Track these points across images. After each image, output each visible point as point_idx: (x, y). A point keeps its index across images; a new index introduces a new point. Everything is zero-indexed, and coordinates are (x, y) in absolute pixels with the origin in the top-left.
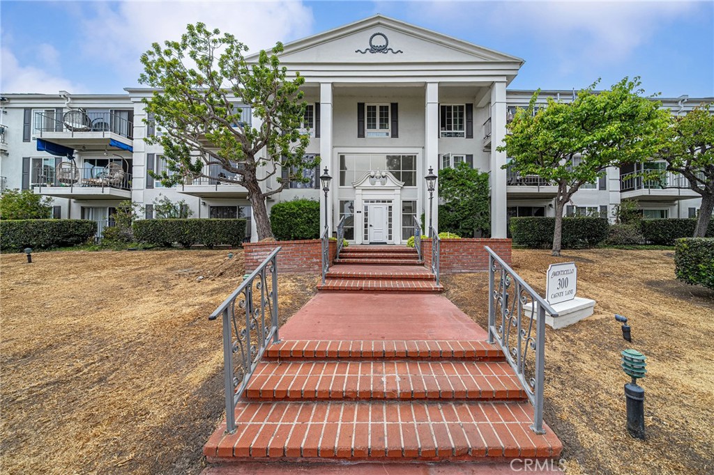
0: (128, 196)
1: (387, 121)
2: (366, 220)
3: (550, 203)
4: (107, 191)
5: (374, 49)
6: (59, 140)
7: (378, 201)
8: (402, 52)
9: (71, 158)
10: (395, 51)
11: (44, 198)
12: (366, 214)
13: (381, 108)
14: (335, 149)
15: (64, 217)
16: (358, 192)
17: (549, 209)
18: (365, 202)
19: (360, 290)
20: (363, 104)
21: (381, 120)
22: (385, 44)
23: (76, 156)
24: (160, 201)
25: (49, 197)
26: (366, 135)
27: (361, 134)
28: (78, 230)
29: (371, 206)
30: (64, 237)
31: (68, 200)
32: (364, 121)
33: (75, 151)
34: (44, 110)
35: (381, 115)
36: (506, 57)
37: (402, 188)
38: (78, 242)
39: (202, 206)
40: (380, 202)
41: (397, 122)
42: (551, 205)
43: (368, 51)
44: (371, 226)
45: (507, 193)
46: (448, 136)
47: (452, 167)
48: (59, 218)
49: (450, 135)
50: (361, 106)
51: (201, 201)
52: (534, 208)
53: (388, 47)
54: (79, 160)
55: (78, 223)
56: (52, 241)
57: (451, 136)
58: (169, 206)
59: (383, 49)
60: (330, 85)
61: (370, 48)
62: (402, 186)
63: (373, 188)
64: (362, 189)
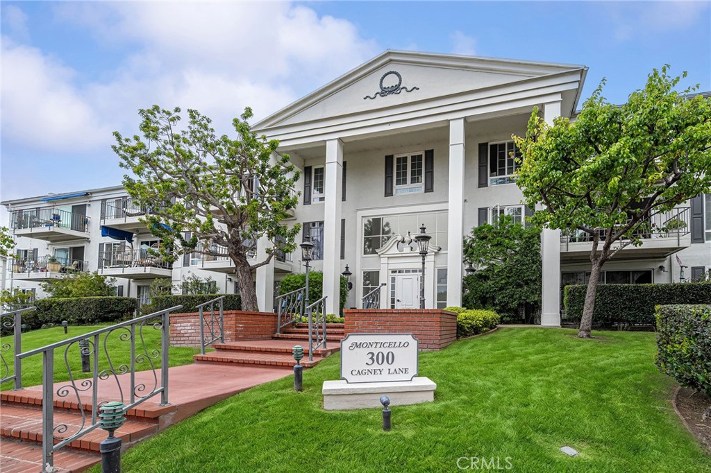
0: (169, 275)
1: (420, 173)
2: (393, 293)
3: (660, 264)
4: (149, 270)
5: (385, 92)
6: (119, 225)
7: (407, 271)
8: (418, 89)
9: (131, 241)
10: (409, 89)
11: (109, 278)
12: (393, 287)
13: (413, 158)
14: (359, 212)
15: (125, 295)
16: (384, 260)
17: (659, 273)
18: (392, 272)
19: (231, 363)
20: (392, 157)
21: (413, 173)
22: (397, 83)
23: (134, 239)
24: (188, 279)
25: (113, 278)
26: (394, 193)
27: (389, 192)
28: (117, 306)
29: (398, 277)
30: (105, 313)
31: (128, 279)
32: (392, 177)
33: (134, 235)
34: (114, 200)
35: (412, 166)
36: (558, 67)
37: (435, 253)
38: (117, 317)
39: (229, 282)
40: (409, 271)
41: (432, 172)
42: (661, 268)
43: (378, 95)
44: (398, 301)
45: (561, 253)
46: (500, 183)
47: (490, 222)
48: (122, 296)
49: (503, 181)
50: (389, 159)
51: (228, 277)
52: (634, 272)
53: (401, 87)
54: (137, 243)
55: (118, 300)
56: (96, 316)
57: (504, 183)
58: (197, 283)
59: (395, 90)
60: (336, 141)
61: (380, 91)
62: (436, 251)
63: (401, 255)
64: (388, 258)
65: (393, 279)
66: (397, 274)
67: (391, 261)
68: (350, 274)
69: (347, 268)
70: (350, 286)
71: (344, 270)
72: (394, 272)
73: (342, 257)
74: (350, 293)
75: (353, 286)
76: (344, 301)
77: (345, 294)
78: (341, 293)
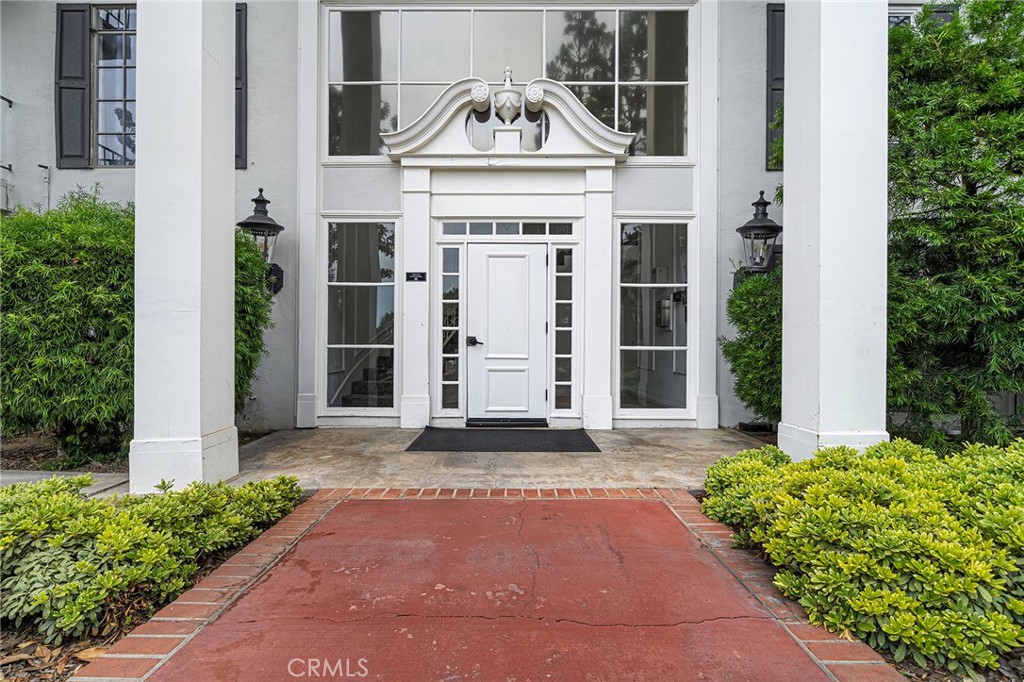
2: (451, 315)
7: (506, 226)
12: (451, 287)
16: (415, 180)
18: (448, 229)
29: (473, 249)
37: (619, 161)
40: (514, 228)
44: (472, 342)
62: (621, 151)
63: (483, 163)
64: (433, 170)
65: (451, 258)
66: (468, 237)
67: (444, 184)
68: (275, 229)
69: (261, 202)
70: (275, 279)
71: (249, 211)
72: (453, 227)
73: (241, 161)
74: (276, 309)
75: (287, 280)
76: (255, 349)
77: (258, 317)
78: (241, 312)
